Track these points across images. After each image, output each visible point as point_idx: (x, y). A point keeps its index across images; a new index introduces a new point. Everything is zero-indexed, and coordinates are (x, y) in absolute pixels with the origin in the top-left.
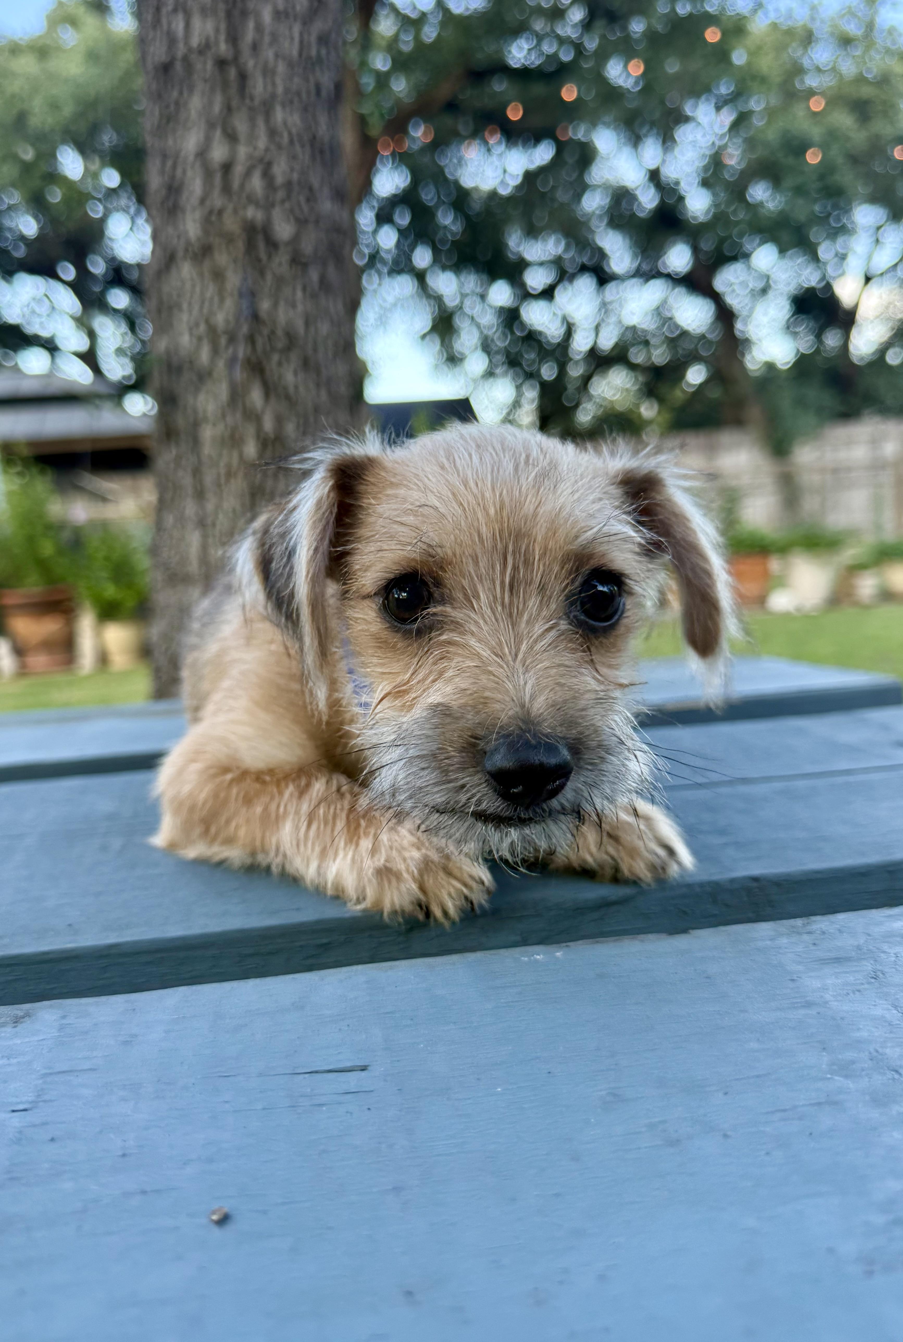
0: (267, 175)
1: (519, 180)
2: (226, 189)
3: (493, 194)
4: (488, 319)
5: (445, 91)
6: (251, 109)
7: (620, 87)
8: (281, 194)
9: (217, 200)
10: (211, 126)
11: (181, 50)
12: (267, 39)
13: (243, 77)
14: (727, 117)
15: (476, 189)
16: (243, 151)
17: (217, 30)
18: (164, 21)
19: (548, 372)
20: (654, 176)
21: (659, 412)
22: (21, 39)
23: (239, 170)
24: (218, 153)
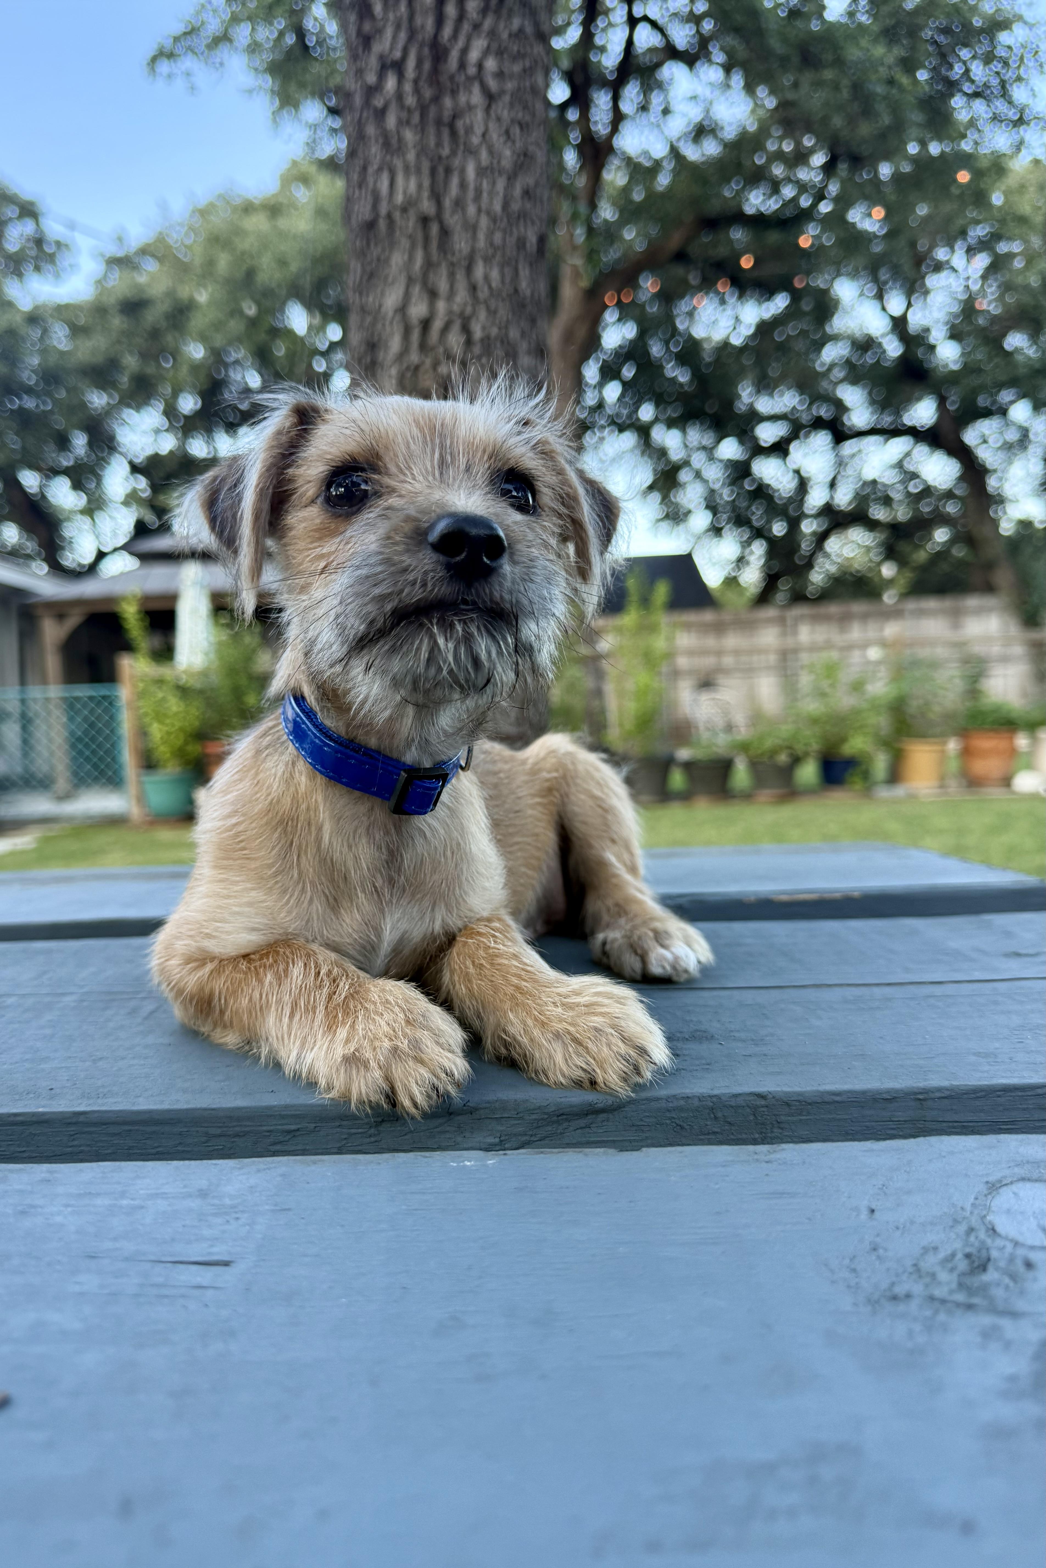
0: (466, 329)
1: (751, 331)
2: (423, 347)
3: (726, 345)
4: (715, 474)
5: (675, 241)
6: (452, 264)
7: (866, 231)
8: (477, 349)
9: (414, 357)
10: (410, 281)
11: (383, 209)
12: (471, 194)
13: (445, 232)
14: (982, 261)
15: (708, 339)
16: (441, 306)
17: (420, 186)
18: (370, 180)
19: (779, 529)
20: (899, 324)
21: (899, 572)
22: (255, 198)
23: (437, 325)
24: (418, 310)
